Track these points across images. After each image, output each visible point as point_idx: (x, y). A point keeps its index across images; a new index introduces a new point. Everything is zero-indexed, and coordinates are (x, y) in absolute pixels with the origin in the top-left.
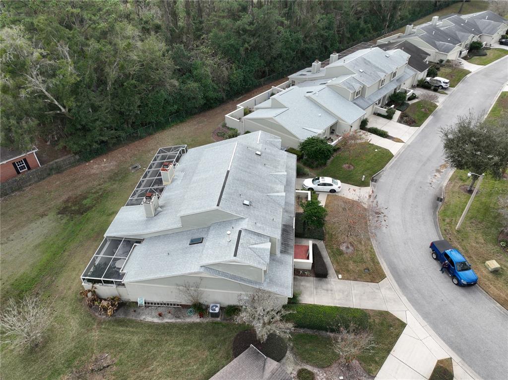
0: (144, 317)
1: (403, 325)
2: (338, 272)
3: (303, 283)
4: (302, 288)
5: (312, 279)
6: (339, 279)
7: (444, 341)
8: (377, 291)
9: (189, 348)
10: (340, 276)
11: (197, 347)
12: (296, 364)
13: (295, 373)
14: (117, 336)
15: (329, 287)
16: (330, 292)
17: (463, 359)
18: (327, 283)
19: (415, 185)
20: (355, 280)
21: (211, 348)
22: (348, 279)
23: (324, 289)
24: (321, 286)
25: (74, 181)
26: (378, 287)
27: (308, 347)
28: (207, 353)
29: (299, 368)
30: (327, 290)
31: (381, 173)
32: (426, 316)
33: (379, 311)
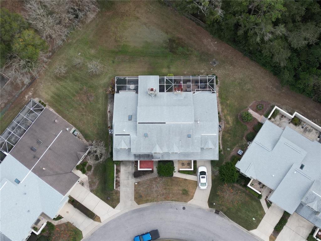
0: (110, 105)
1: (114, 207)
2: (138, 183)
3: (131, 167)
4: (128, 166)
5: (134, 171)
6: (135, 183)
7: (108, 222)
8: (130, 199)
9: (98, 126)
10: (136, 184)
11: (98, 128)
12: (94, 165)
13: (91, 164)
14: (101, 99)
15: (130, 178)
16: (127, 178)
17: (101, 227)
18: (132, 177)
19: (215, 237)
20: (135, 190)
21: (98, 134)
22: (135, 187)
23: (128, 176)
24: (130, 175)
25: (194, 34)
26: (132, 200)
27: (101, 169)
28: (96, 132)
29: (92, 165)
30: (128, 177)
31: (226, 218)
32: (119, 218)
33: (120, 199)
